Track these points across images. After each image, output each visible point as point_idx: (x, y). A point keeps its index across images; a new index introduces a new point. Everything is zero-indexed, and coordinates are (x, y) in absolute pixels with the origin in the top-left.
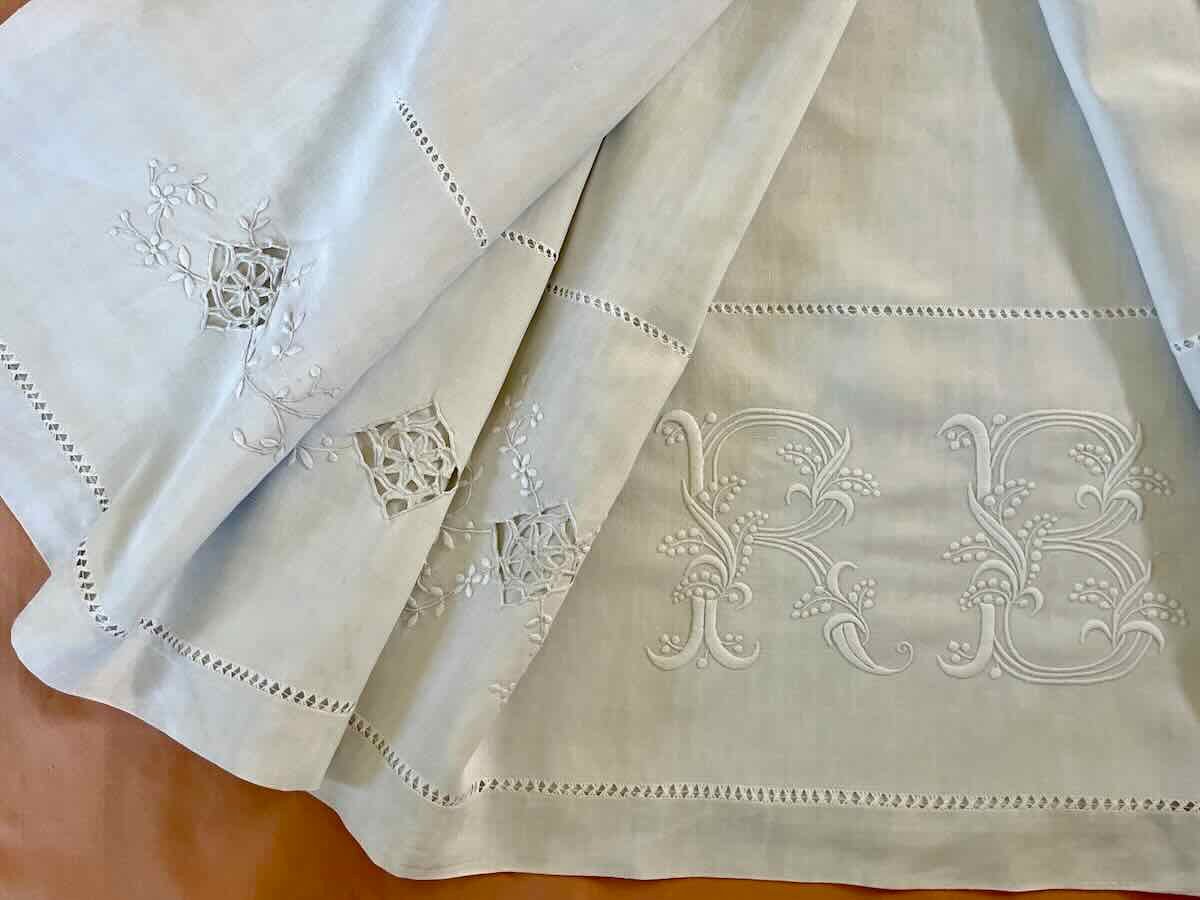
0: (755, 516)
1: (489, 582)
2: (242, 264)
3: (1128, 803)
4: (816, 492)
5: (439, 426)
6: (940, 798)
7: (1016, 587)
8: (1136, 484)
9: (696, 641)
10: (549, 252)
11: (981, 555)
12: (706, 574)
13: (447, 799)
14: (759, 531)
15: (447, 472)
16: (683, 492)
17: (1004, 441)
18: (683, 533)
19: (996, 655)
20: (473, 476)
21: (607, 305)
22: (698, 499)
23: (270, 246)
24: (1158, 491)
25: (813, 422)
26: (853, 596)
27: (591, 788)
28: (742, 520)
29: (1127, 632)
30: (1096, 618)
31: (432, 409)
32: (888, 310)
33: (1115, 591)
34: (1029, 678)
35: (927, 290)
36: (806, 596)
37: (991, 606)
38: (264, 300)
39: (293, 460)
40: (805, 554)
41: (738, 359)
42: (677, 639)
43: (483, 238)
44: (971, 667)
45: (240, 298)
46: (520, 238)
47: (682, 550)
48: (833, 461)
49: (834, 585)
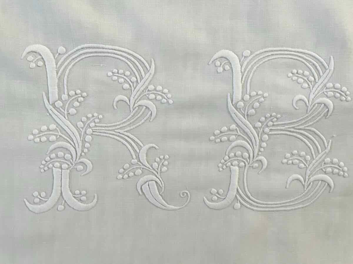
0: (93, 116)
4: (132, 101)
7: (252, 157)
9: (56, 195)
11: (233, 137)
12: (61, 154)
14: (96, 126)
16: (44, 101)
17: (250, 66)
18: (45, 128)
19: (238, 196)
22: (54, 106)
25: (128, 54)
26: (155, 165)
28: (84, 119)
29: (313, 182)
30: (296, 173)
33: (308, 157)
34: (255, 208)
36: (127, 166)
37: (237, 168)
40: (126, 141)
42: (44, 194)
44: (223, 203)
47: (44, 139)
48: (143, 81)
49: (143, 158)
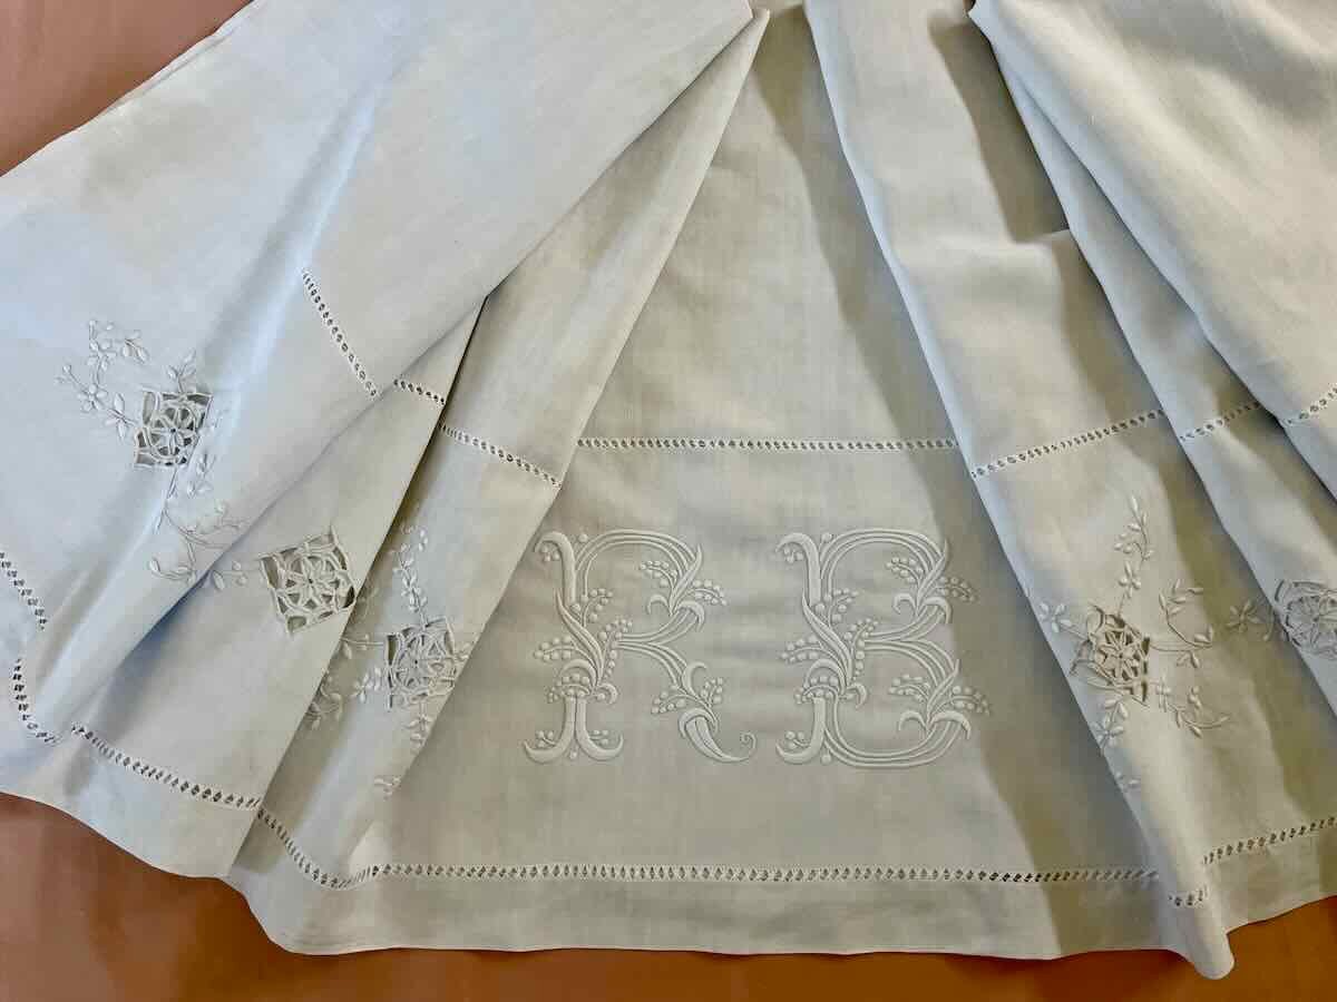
0: (620, 623)
1: (380, 689)
2: (170, 409)
3: (941, 873)
4: (672, 602)
5: (336, 551)
6: (779, 872)
7: (843, 684)
8: (943, 592)
9: (568, 737)
10: (436, 397)
11: (813, 655)
12: (577, 676)
13: (335, 881)
14: (623, 637)
15: (343, 591)
16: (558, 607)
17: (830, 557)
18: (557, 641)
19: (826, 743)
20: (370, 592)
21: (483, 444)
22: (571, 611)
23: (195, 393)
24: (963, 598)
25: (668, 540)
26: (704, 692)
27: (473, 870)
28: (609, 627)
29: (939, 721)
30: (910, 708)
31: (330, 536)
32: (732, 444)
33: (927, 685)
34: (852, 763)
35: (766, 426)
36: (664, 694)
37: (821, 699)
38: (187, 441)
39: (207, 584)
40: (663, 657)
41: (605, 487)
42: (551, 735)
43: (372, 389)
44: (803, 755)
45: (168, 439)
46: (410, 386)
47: (556, 655)
48: (687, 575)
49: (688, 685)
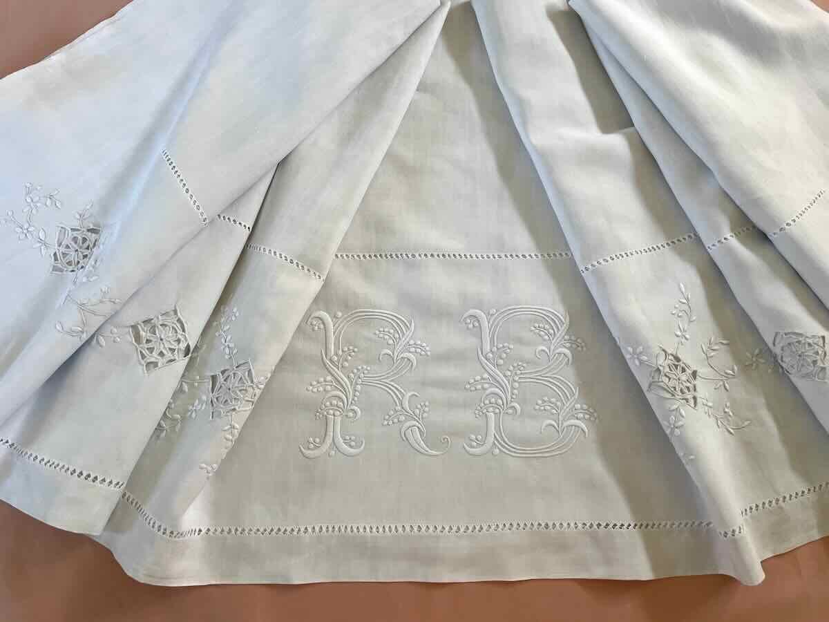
0: (362, 368)
1: (205, 408)
2: (75, 237)
3: (572, 525)
4: (396, 354)
5: (179, 320)
6: (467, 527)
7: (505, 403)
8: (568, 345)
9: (329, 441)
10: (245, 226)
11: (486, 386)
12: (335, 402)
13: (172, 533)
14: (364, 377)
15: (183, 346)
16: (322, 359)
17: (496, 323)
18: (322, 379)
19: (495, 442)
20: (201, 348)
21: (275, 253)
22: (331, 360)
23: (91, 227)
24: (579, 349)
25: (392, 315)
26: (418, 411)
27: (265, 530)
28: (355, 371)
29: (567, 427)
30: (549, 419)
31: (175, 312)
32: (432, 255)
33: (559, 403)
34: (513, 454)
35: (452, 244)
36: (391, 412)
37: (492, 414)
38: (85, 256)
39: (95, 341)
40: (390, 389)
41: (353, 283)
42: (318, 440)
43: (204, 217)
44: (482, 449)
45: (72, 256)
46: (229, 219)
47: (321, 389)
48: (405, 337)
49: (406, 405)
